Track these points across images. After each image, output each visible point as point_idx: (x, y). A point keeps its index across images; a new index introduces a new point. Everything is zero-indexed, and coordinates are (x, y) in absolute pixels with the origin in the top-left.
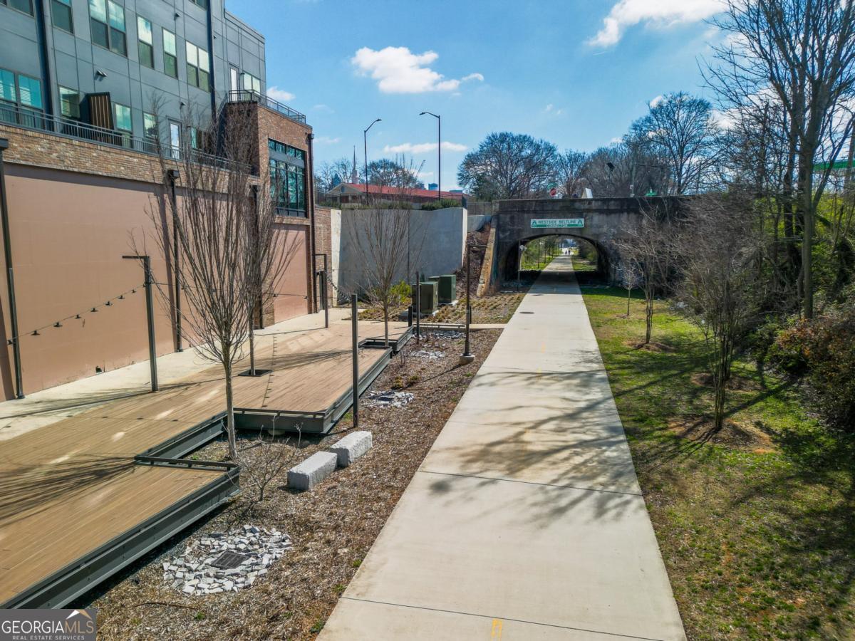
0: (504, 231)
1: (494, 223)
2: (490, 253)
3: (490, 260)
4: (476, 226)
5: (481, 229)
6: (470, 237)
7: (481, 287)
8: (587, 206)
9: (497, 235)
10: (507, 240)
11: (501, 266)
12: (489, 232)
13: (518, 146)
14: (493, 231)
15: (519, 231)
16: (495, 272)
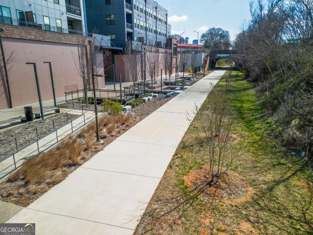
0: (211, 57)
1: (209, 56)
2: (208, 62)
3: (208, 64)
4: (205, 56)
5: (206, 57)
6: (204, 59)
7: (206, 69)
8: (230, 52)
9: (210, 58)
10: (212, 59)
11: (210, 65)
12: (208, 57)
13: (218, 31)
14: (209, 57)
15: (215, 57)
16: (209, 66)
